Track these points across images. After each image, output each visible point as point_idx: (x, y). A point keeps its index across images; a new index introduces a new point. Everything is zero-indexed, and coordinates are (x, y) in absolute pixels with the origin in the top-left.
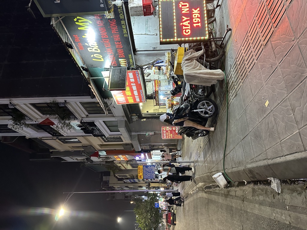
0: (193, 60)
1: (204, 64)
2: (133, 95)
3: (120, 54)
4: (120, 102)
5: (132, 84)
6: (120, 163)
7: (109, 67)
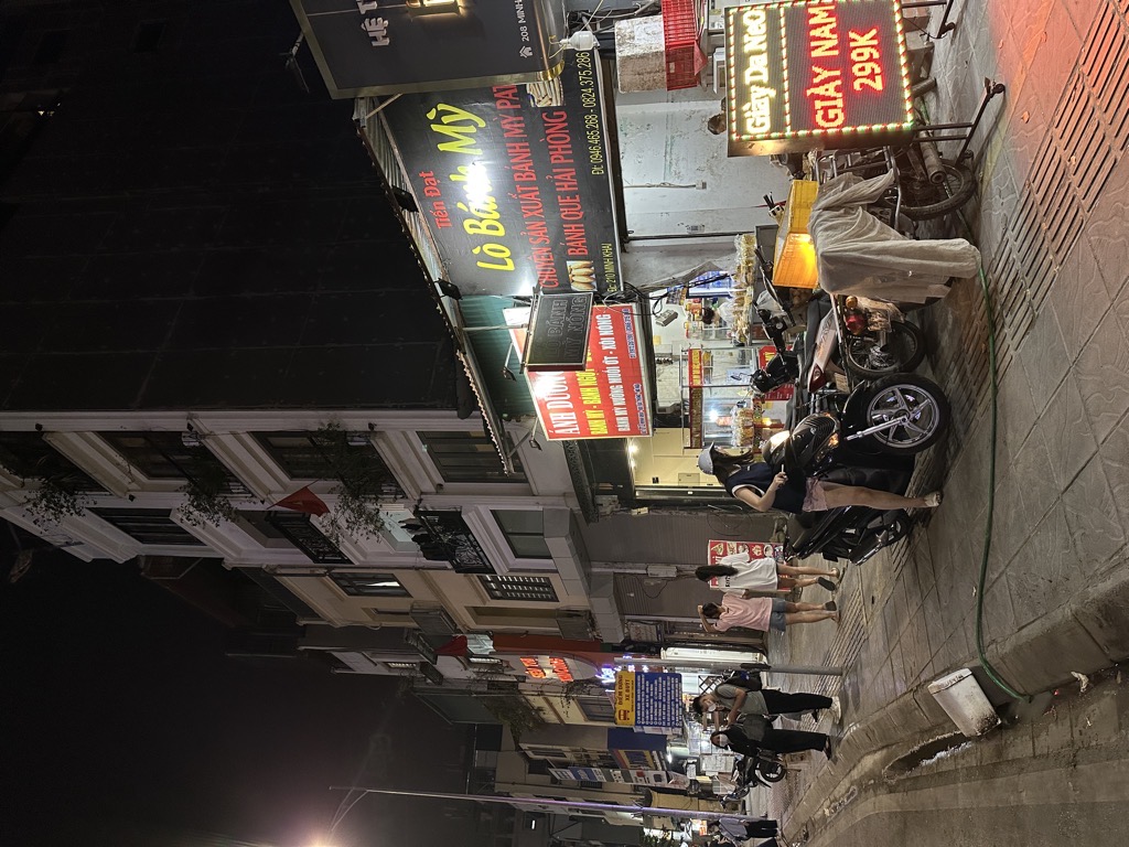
0: (852, 209)
1: (896, 223)
2: (607, 405)
3: (572, 244)
4: (557, 432)
5: (606, 360)
6: (541, 693)
7: (532, 294)
